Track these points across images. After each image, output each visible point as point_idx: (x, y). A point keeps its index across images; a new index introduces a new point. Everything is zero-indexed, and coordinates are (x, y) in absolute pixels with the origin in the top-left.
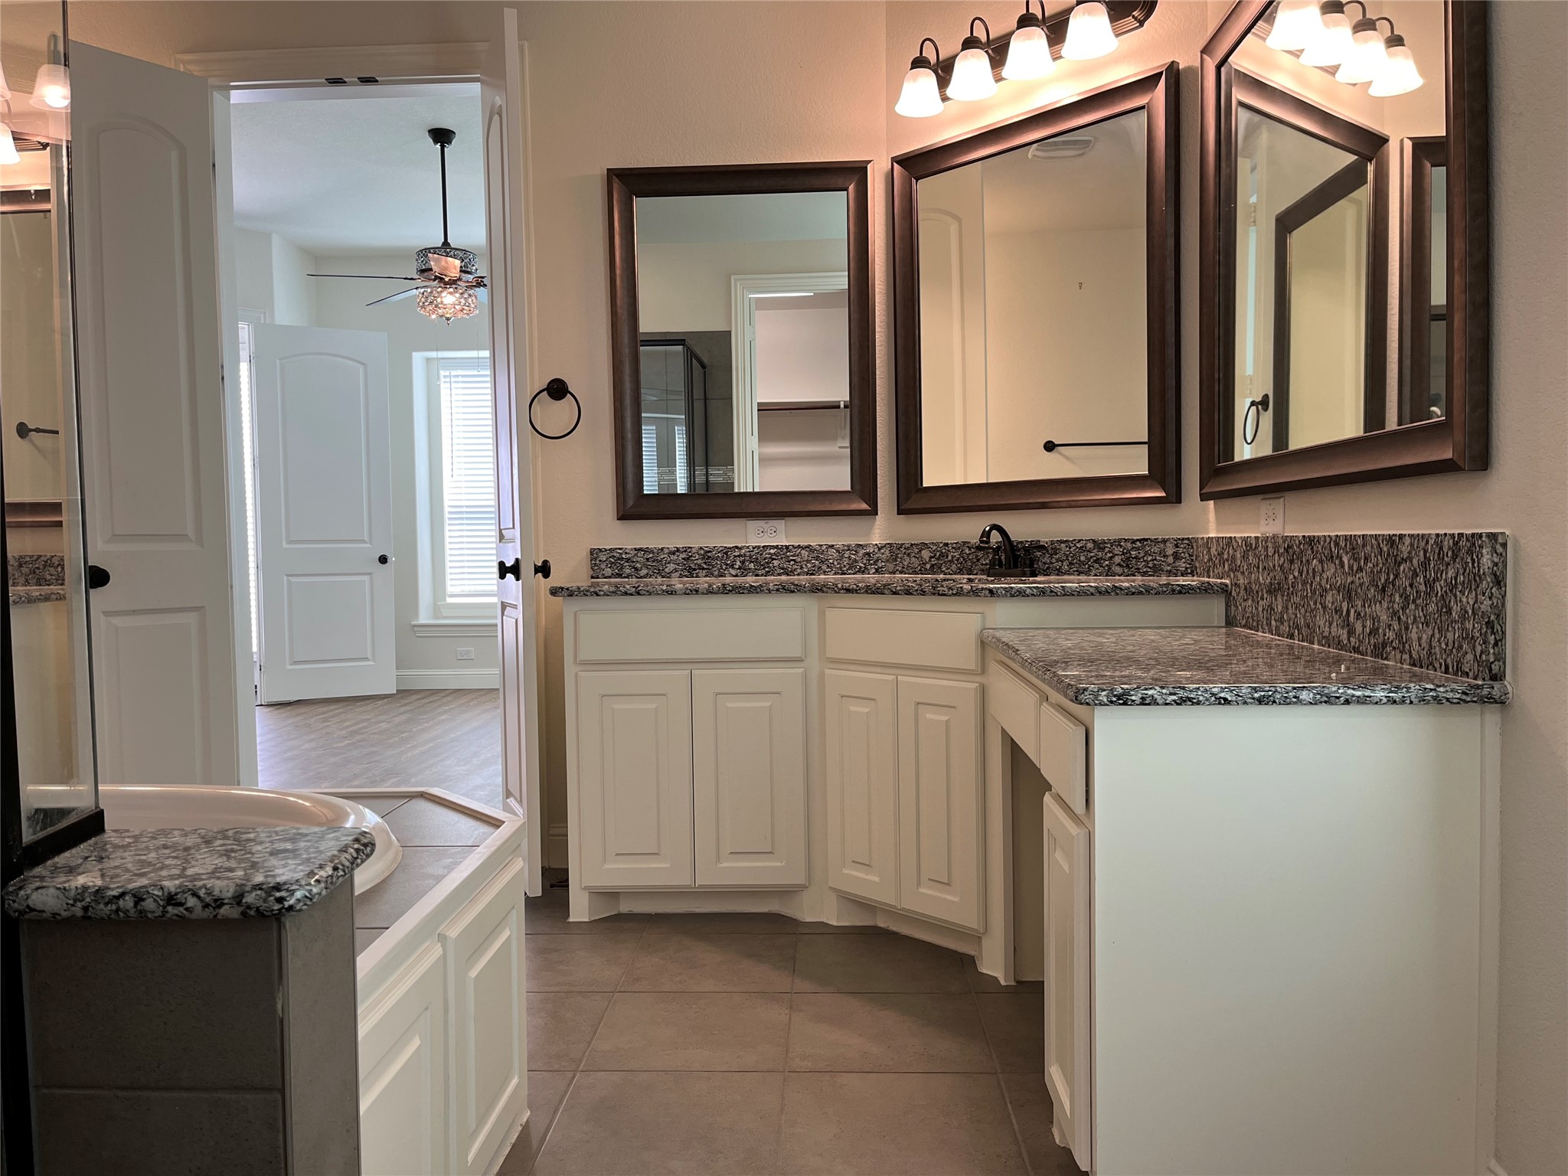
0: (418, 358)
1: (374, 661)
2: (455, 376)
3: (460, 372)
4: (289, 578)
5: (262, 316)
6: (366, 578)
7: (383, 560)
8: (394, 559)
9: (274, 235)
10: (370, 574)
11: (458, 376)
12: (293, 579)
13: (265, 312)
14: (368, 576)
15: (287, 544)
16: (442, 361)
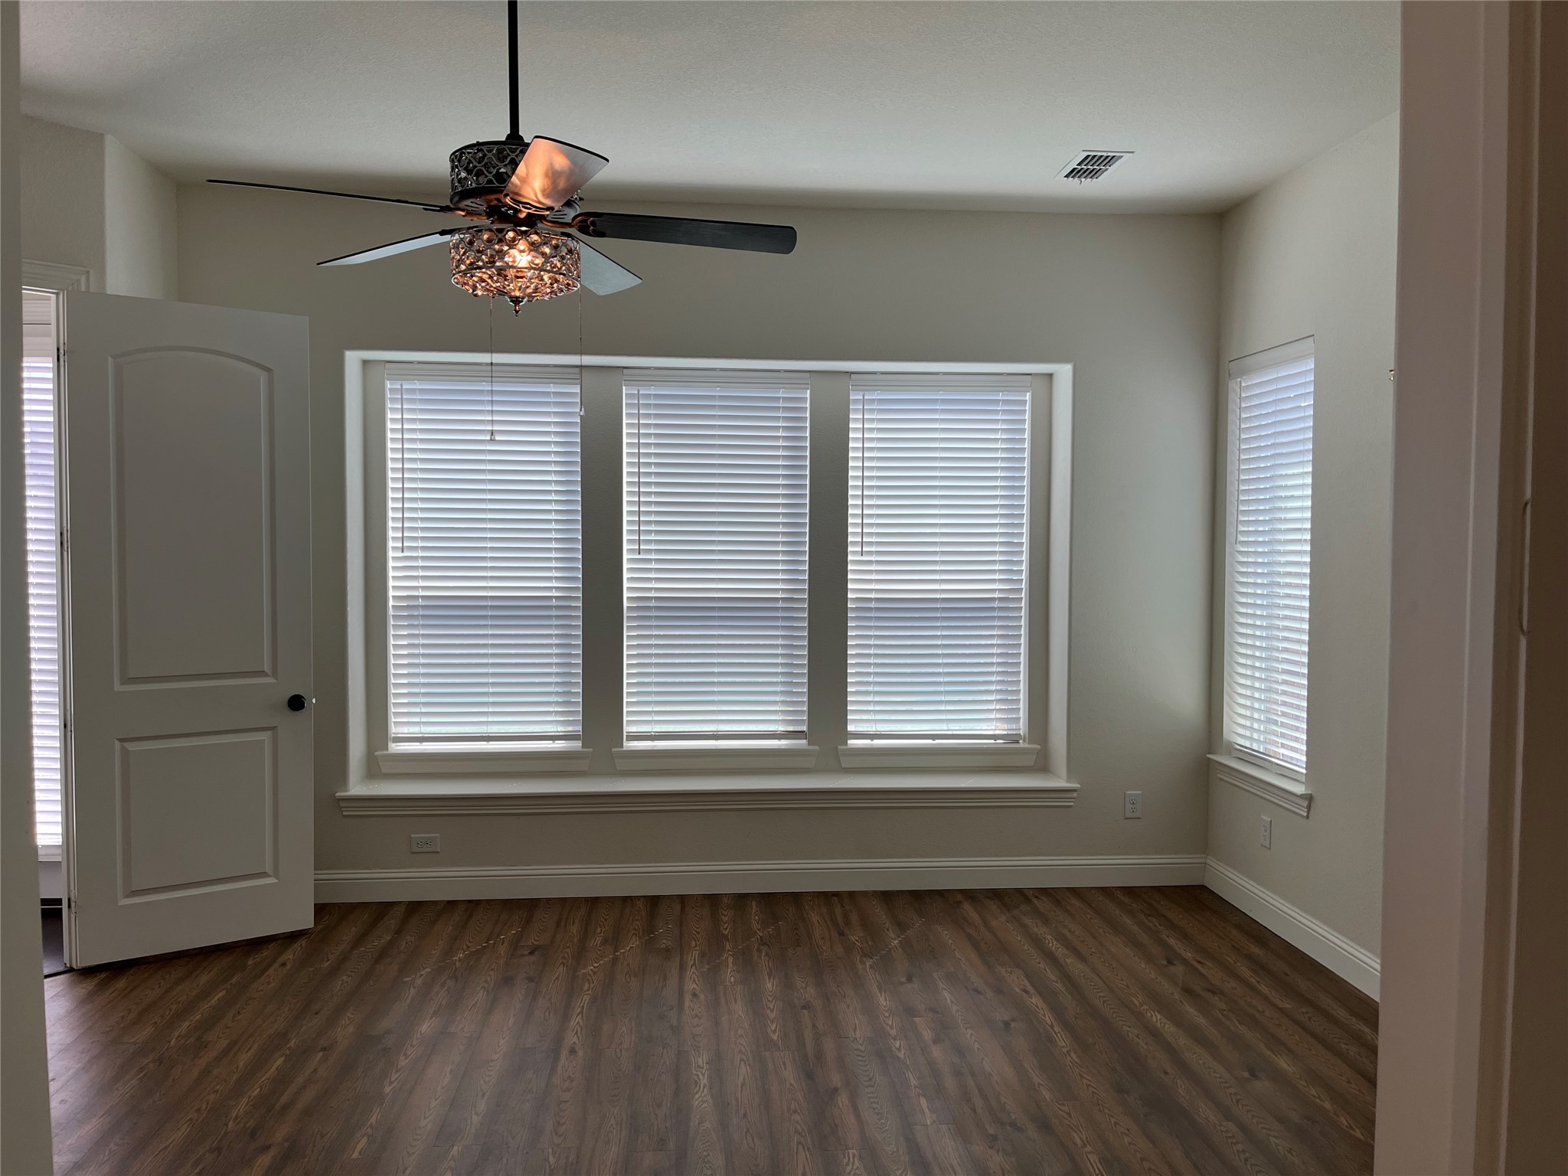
0: (353, 359)
1: (277, 877)
2: (410, 391)
3: (417, 385)
4: (126, 745)
5: (83, 278)
6: (265, 737)
7: (296, 703)
8: (314, 700)
9: (109, 139)
10: (273, 728)
11: (413, 391)
12: (131, 747)
13: (88, 272)
14: (269, 733)
15: (122, 684)
16: (387, 365)
